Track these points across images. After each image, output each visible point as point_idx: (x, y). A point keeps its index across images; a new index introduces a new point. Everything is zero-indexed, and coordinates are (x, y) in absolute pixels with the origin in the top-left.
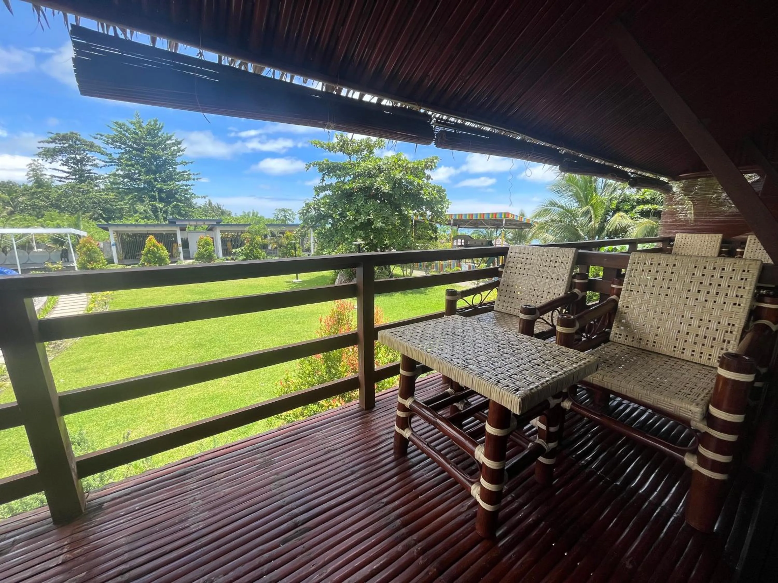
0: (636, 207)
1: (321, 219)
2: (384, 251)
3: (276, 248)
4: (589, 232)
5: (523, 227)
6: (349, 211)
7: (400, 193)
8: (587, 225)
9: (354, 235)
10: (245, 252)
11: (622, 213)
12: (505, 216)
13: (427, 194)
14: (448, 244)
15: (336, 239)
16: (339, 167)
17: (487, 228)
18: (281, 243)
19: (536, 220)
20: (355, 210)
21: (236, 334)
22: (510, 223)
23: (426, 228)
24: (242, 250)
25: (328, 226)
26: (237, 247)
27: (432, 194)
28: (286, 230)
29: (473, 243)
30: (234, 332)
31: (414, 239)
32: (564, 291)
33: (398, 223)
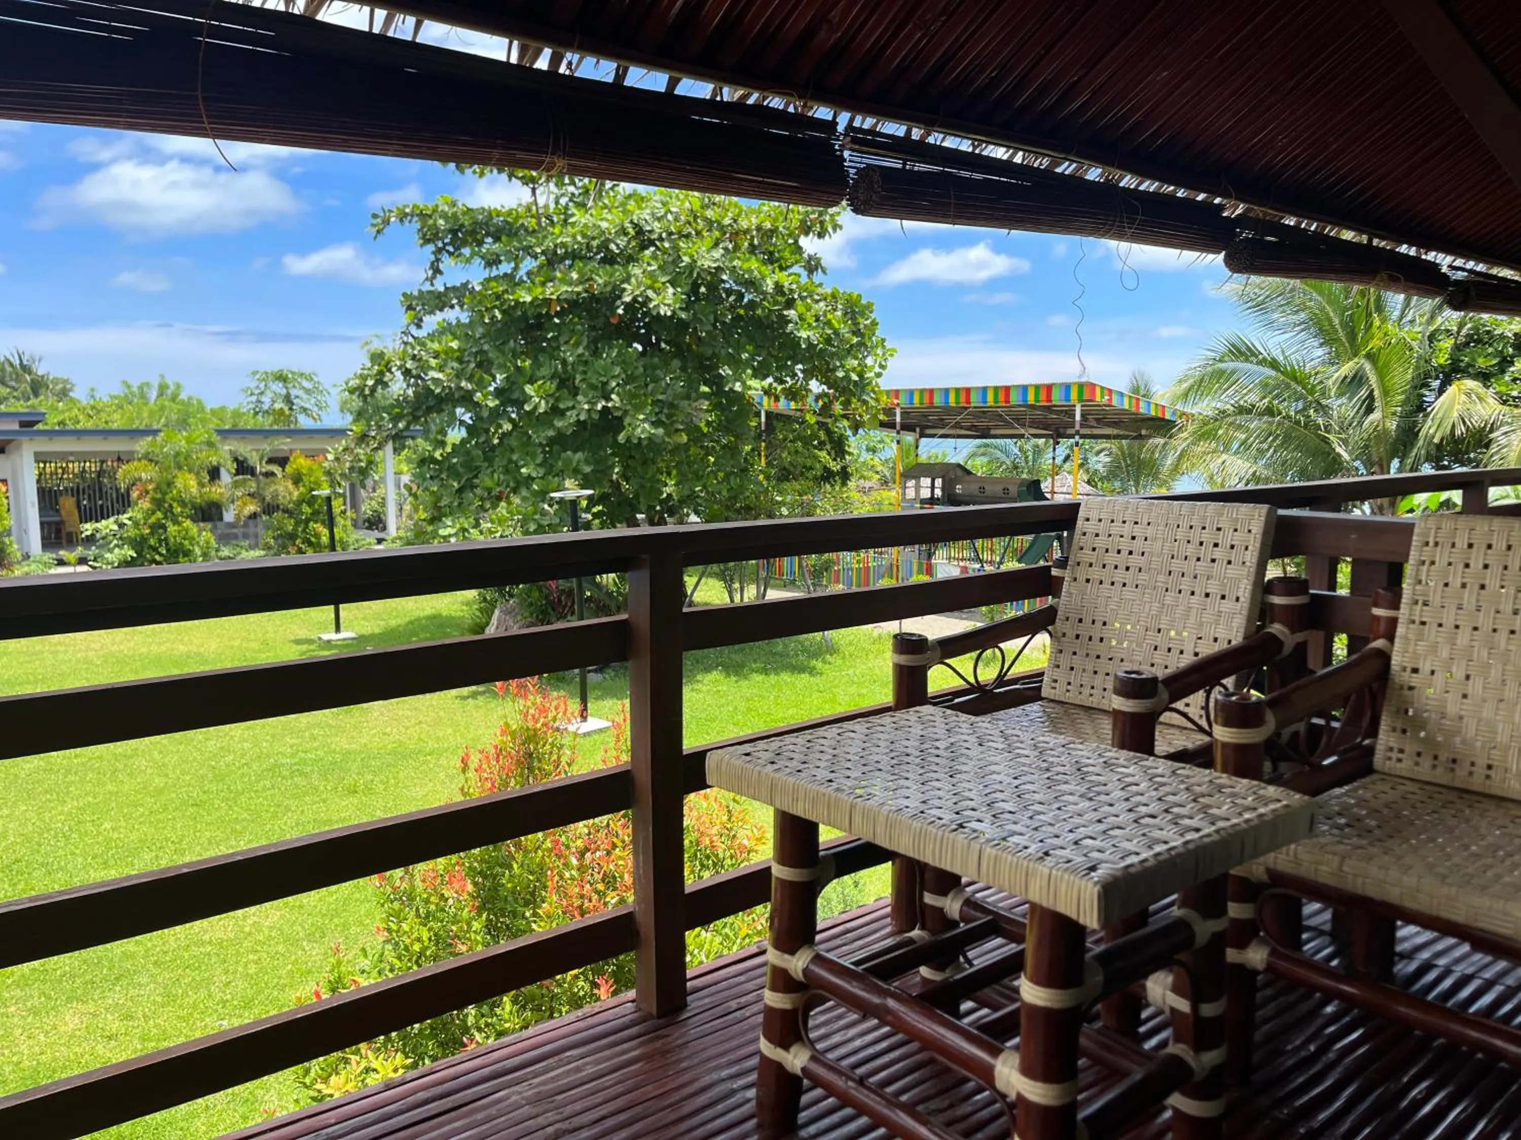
0: (1512, 363)
1: (429, 410)
2: (662, 522)
3: (254, 516)
4: (1366, 447)
5: (1143, 432)
6: (531, 381)
7: (716, 320)
8: (1361, 424)
9: (552, 466)
10: (132, 533)
11: (1470, 384)
12: (1080, 393)
13: (812, 321)
14: (885, 494)
15: (488, 482)
16: (494, 225)
17: (1021, 436)
18: (275, 496)
19: (1188, 410)
20: (553, 377)
21: (108, 840)
22: (1098, 420)
23: (807, 441)
24: (121, 526)
25: (456, 435)
26: (103, 515)
27: (828, 323)
28: (291, 451)
29: (974, 488)
30: (99, 833)
31: (768, 478)
32: (1242, 630)
33: (708, 424)
